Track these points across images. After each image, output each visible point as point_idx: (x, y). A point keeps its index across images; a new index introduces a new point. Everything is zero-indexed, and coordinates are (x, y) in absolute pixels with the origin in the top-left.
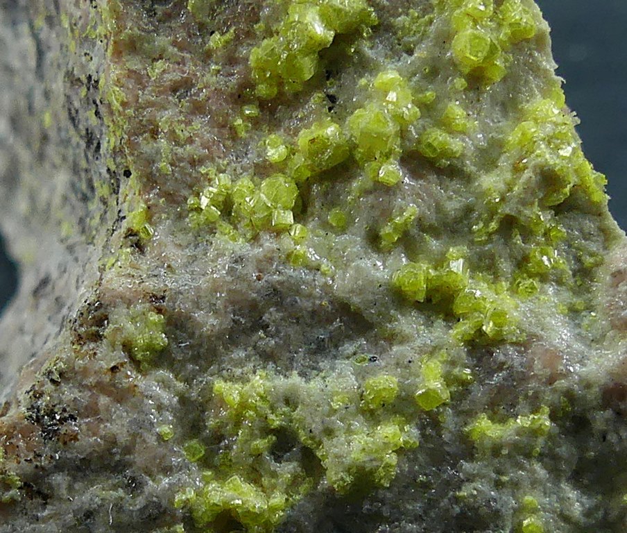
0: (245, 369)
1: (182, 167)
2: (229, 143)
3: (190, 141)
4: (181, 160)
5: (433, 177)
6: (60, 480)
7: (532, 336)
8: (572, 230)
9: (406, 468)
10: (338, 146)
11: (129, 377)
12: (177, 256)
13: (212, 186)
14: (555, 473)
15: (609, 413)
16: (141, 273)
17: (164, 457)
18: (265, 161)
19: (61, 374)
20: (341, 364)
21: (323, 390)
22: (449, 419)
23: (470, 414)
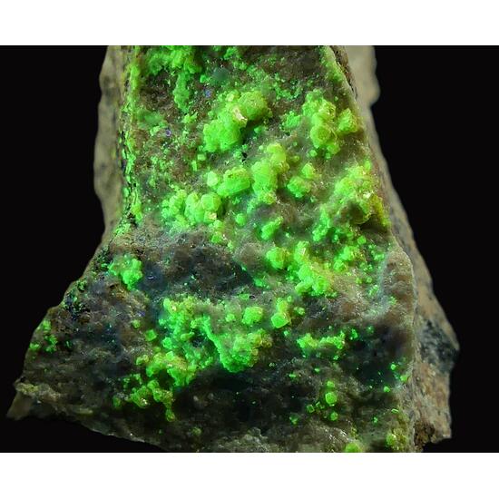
0: (182, 294)
1: (162, 184)
3: (167, 170)
7: (340, 295)
8: (369, 239)
9: (264, 357)
11: (120, 292)
12: (153, 231)
13: (176, 195)
14: (346, 370)
16: (133, 238)
18: (206, 185)
19: (85, 286)
20: (234, 298)
21: (222, 311)
23: (301, 333)
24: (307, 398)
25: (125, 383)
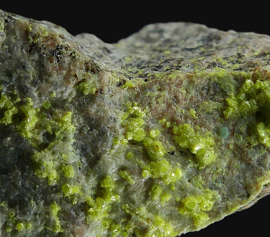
0: (76, 123)
2: (157, 117)
3: (157, 103)
4: (151, 100)
5: (145, 190)
6: (36, 56)
9: (41, 181)
10: (155, 155)
11: (73, 81)
12: (116, 98)
13: (141, 110)
16: (110, 85)
17: (45, 94)
18: (150, 130)
19: (74, 57)
21: (69, 151)
22: (59, 196)
23: (60, 204)
24: (18, 212)
25: (13, 91)
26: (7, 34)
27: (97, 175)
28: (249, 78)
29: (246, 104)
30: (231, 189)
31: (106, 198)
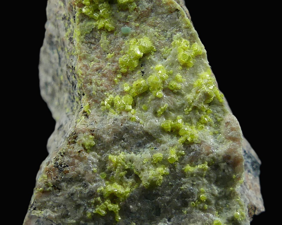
0: (118, 151)
1: (99, 93)
2: (113, 85)
3: (101, 85)
4: (99, 91)
5: (173, 95)
6: (63, 184)
7: (202, 141)
8: (214, 110)
9: (166, 180)
10: (144, 87)
11: (84, 154)
12: (98, 119)
13: (108, 98)
14: (210, 181)
15: (225, 164)
16: (87, 123)
17: (94, 177)
18: (124, 91)
19: (64, 153)
20: (146, 150)
21: (141, 158)
22: (178, 166)
23: (184, 164)
24: (191, 199)
25: (92, 203)
26: (45, 208)
27: (161, 135)
28: (81, 10)
29: (102, 12)
30: (172, 25)
31: (179, 127)
